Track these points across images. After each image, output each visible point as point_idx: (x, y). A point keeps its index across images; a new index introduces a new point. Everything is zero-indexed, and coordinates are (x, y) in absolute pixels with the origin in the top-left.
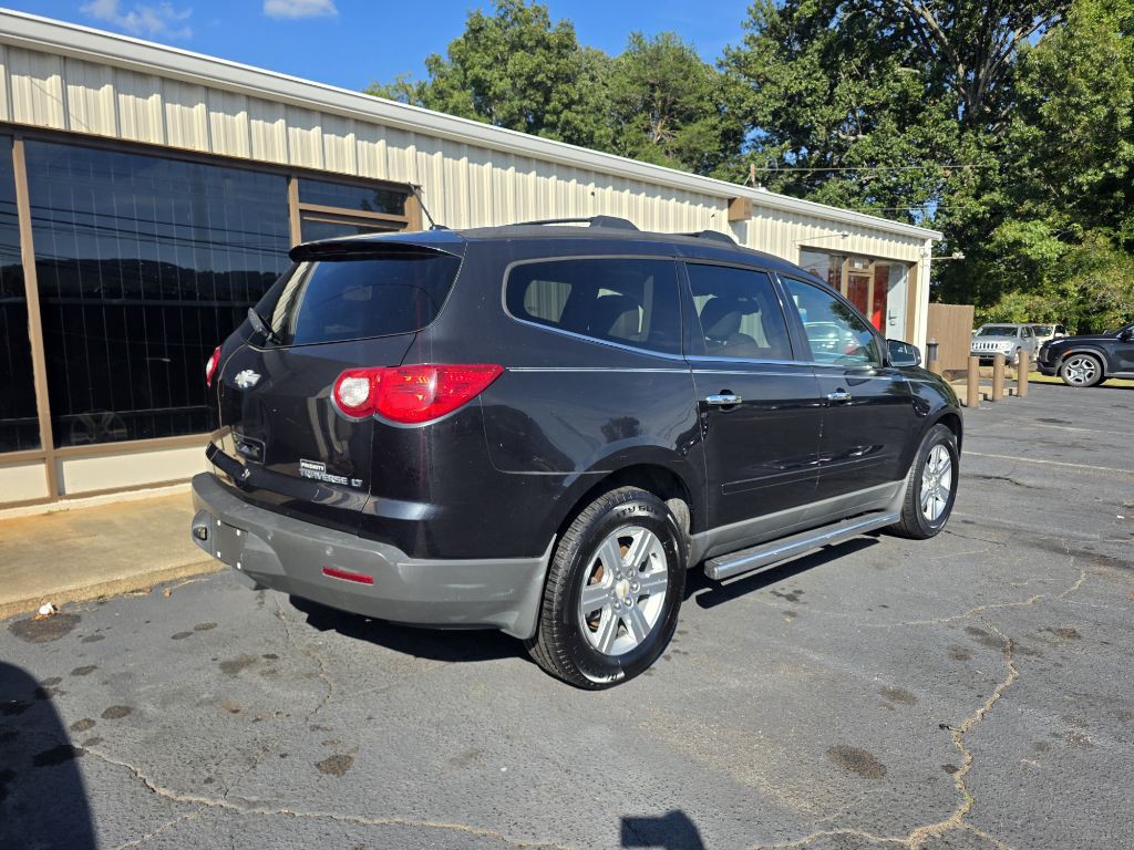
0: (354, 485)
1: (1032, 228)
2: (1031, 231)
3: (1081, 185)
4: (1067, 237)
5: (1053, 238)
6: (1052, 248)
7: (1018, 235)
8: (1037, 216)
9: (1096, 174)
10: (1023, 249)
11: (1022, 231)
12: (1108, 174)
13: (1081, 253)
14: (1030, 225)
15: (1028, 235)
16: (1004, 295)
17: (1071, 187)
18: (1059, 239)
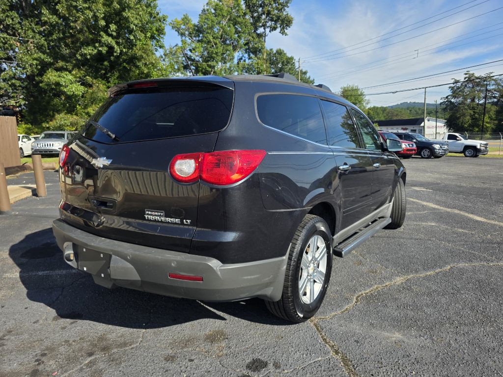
0: (185, 223)
1: (65, 76)
2: (64, 77)
3: (86, 54)
4: (84, 84)
5: (78, 84)
6: (77, 89)
7: (57, 79)
8: (66, 70)
9: (93, 50)
10: (62, 88)
11: (59, 77)
12: (98, 50)
13: (92, 93)
14: (63, 74)
15: (63, 79)
16: (56, 114)
17: (81, 55)
18: (81, 85)
